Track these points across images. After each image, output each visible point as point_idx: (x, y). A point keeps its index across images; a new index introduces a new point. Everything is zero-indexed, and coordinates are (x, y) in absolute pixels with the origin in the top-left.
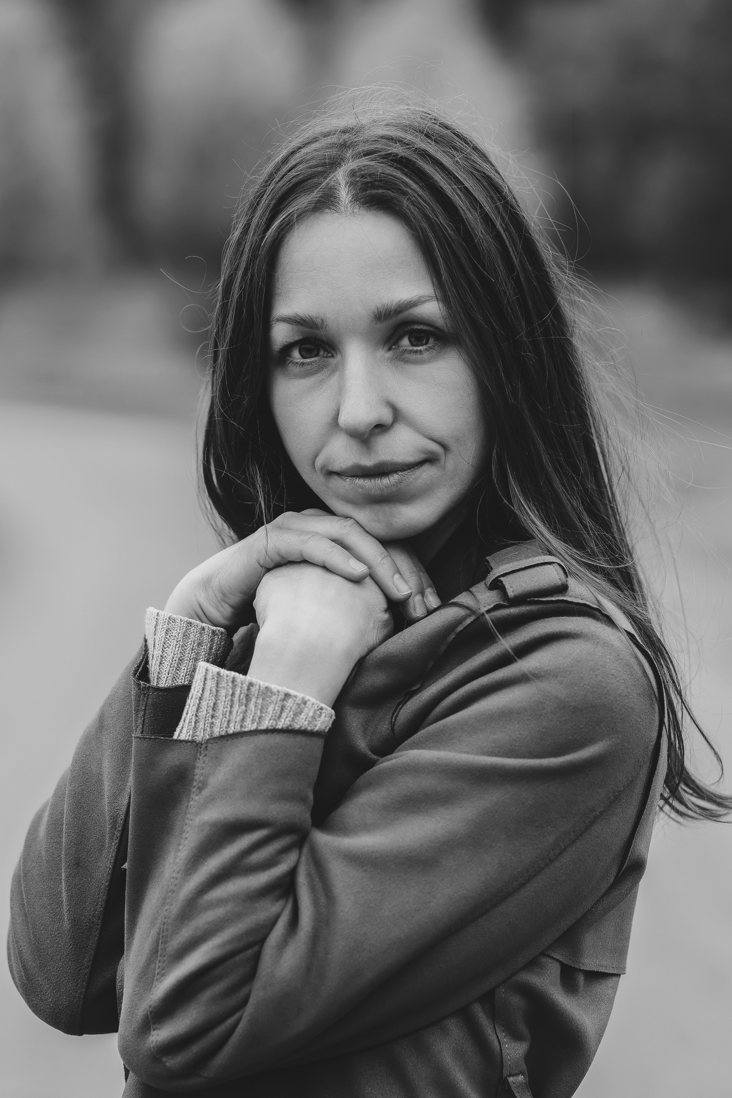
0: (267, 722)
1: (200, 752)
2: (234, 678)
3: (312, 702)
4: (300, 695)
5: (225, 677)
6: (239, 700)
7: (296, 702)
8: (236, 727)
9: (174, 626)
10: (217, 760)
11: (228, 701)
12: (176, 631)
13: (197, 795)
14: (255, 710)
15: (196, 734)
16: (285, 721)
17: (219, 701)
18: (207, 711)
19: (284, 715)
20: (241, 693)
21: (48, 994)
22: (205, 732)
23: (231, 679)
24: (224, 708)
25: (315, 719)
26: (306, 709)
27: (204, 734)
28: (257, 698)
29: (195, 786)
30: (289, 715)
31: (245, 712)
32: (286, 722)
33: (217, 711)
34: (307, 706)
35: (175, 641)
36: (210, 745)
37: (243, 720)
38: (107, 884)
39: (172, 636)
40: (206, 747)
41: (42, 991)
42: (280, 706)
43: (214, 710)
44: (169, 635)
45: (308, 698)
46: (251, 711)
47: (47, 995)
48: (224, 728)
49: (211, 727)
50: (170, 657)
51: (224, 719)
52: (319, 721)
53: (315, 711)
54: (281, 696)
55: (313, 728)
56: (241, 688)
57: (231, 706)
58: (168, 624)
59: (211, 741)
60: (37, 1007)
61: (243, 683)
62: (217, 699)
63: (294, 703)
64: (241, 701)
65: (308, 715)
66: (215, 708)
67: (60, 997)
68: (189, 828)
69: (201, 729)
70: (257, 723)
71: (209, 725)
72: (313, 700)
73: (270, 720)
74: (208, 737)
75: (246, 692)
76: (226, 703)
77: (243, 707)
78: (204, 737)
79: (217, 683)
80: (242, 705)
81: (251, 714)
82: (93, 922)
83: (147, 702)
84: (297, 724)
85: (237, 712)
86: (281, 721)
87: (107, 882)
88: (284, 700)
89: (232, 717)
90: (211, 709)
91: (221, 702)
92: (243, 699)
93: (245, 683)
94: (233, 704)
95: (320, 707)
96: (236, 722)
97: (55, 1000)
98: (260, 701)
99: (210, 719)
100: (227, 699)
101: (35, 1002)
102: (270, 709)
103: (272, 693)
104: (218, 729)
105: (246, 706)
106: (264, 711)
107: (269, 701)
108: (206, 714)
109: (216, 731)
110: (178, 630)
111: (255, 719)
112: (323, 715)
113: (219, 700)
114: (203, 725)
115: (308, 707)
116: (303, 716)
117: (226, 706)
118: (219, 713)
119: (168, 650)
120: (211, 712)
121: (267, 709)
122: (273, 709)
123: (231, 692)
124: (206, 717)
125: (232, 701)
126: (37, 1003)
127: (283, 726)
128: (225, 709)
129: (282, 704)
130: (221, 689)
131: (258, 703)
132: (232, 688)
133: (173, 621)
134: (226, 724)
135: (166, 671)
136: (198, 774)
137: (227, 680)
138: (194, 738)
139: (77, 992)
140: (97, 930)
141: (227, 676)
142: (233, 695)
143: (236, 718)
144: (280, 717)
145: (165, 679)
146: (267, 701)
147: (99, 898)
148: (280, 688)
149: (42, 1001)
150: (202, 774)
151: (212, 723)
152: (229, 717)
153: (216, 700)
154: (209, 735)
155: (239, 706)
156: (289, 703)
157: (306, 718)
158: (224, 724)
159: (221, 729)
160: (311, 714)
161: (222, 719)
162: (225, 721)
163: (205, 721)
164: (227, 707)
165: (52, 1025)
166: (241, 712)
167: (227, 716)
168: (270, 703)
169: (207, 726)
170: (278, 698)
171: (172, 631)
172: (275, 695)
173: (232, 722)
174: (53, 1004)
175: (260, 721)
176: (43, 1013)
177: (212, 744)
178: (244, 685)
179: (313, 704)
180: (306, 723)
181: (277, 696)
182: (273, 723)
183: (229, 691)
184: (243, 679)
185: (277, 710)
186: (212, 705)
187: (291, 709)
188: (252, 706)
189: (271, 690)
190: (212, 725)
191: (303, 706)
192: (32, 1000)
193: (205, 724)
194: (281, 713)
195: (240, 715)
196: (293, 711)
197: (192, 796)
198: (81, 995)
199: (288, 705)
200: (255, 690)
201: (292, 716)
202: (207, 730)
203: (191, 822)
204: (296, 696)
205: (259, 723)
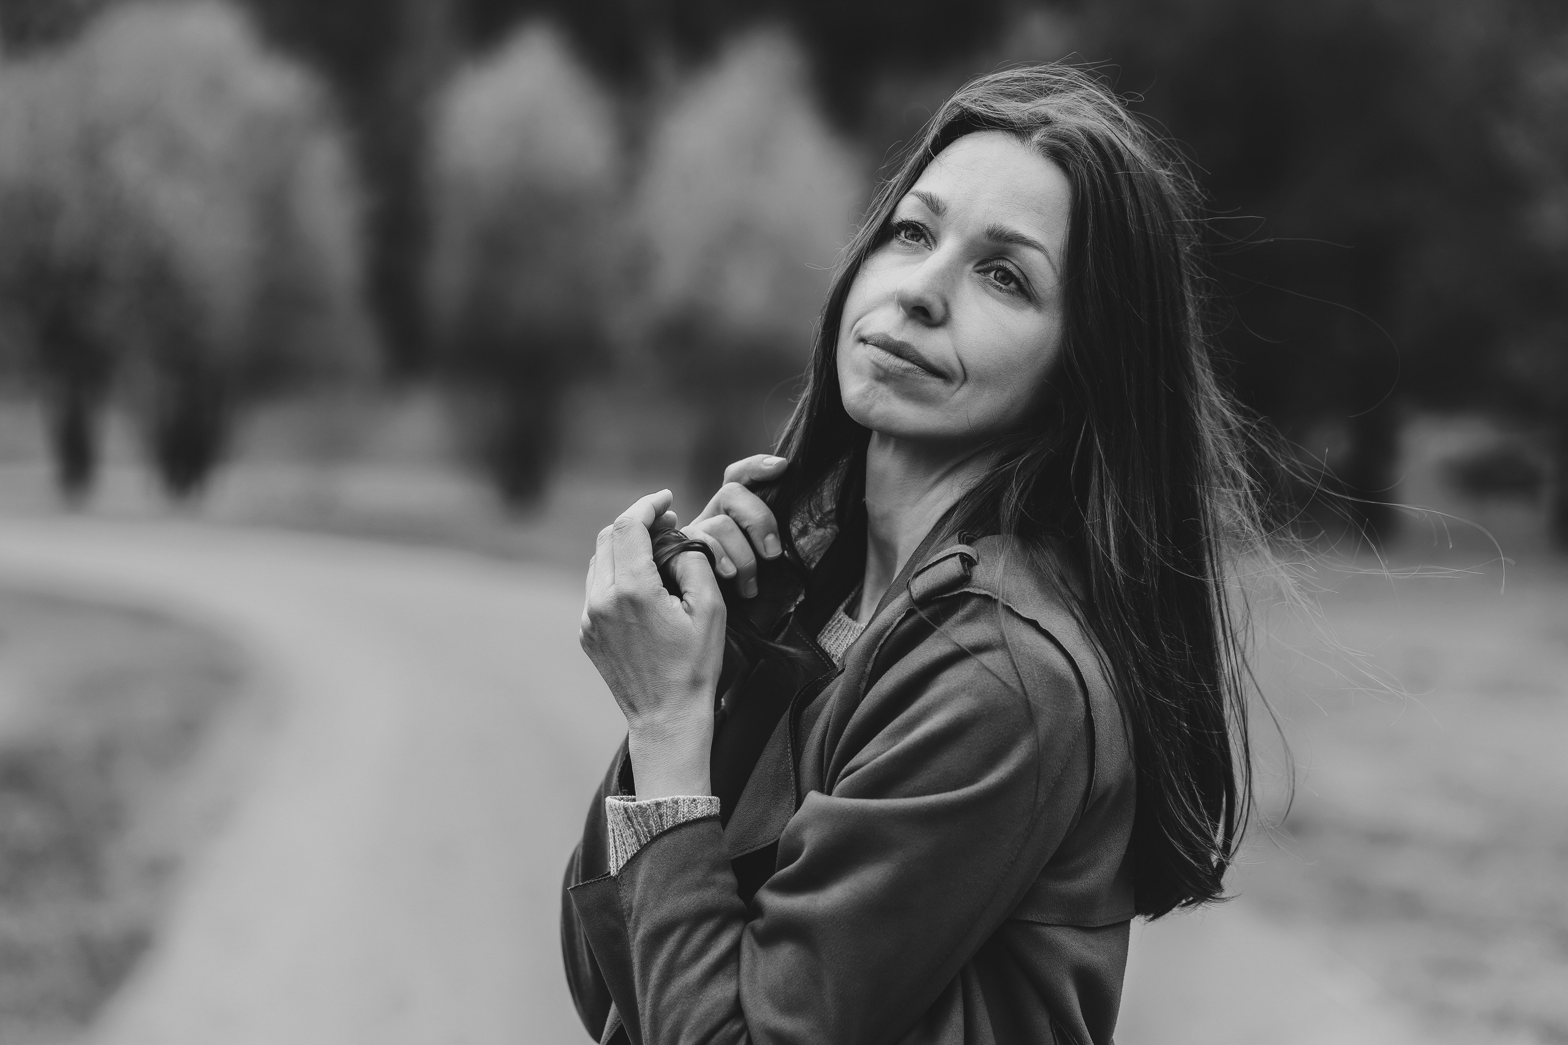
0: (655, 831)
1: (619, 883)
3: (682, 799)
4: (668, 798)
7: (669, 806)
10: (631, 884)
14: (641, 828)
19: (665, 819)
25: (693, 811)
26: (680, 807)
28: (636, 818)
29: (625, 916)
30: (669, 818)
31: (637, 834)
32: (670, 823)
34: (679, 804)
36: (625, 874)
37: (638, 840)
40: (622, 877)
42: (657, 815)
45: (676, 798)
46: (639, 831)
53: (688, 805)
54: (654, 808)
59: (624, 869)
70: (649, 837)
73: (656, 828)
81: (641, 833)
85: (629, 837)
86: (665, 823)
88: (657, 810)
95: (691, 799)
98: (640, 819)
102: (651, 821)
103: (644, 809)
105: (633, 829)
106: (649, 824)
107: (646, 816)
111: (647, 835)
112: (699, 805)
116: (680, 815)
122: (654, 821)
127: (666, 827)
131: (640, 822)
136: (625, 905)
143: (632, 843)
144: (662, 822)
148: (649, 802)
150: (626, 902)
154: (622, 866)
156: (663, 810)
157: (684, 813)
160: (687, 810)
166: (632, 836)
170: (651, 811)
177: (624, 872)
179: (684, 800)
181: (649, 809)
182: (659, 829)
185: (658, 818)
187: (666, 814)
188: (637, 827)
189: (642, 807)
191: (676, 806)
194: (662, 818)
195: (633, 838)
196: (670, 813)
197: (627, 923)
200: (631, 813)
201: (672, 817)
204: (667, 801)
205: (651, 834)
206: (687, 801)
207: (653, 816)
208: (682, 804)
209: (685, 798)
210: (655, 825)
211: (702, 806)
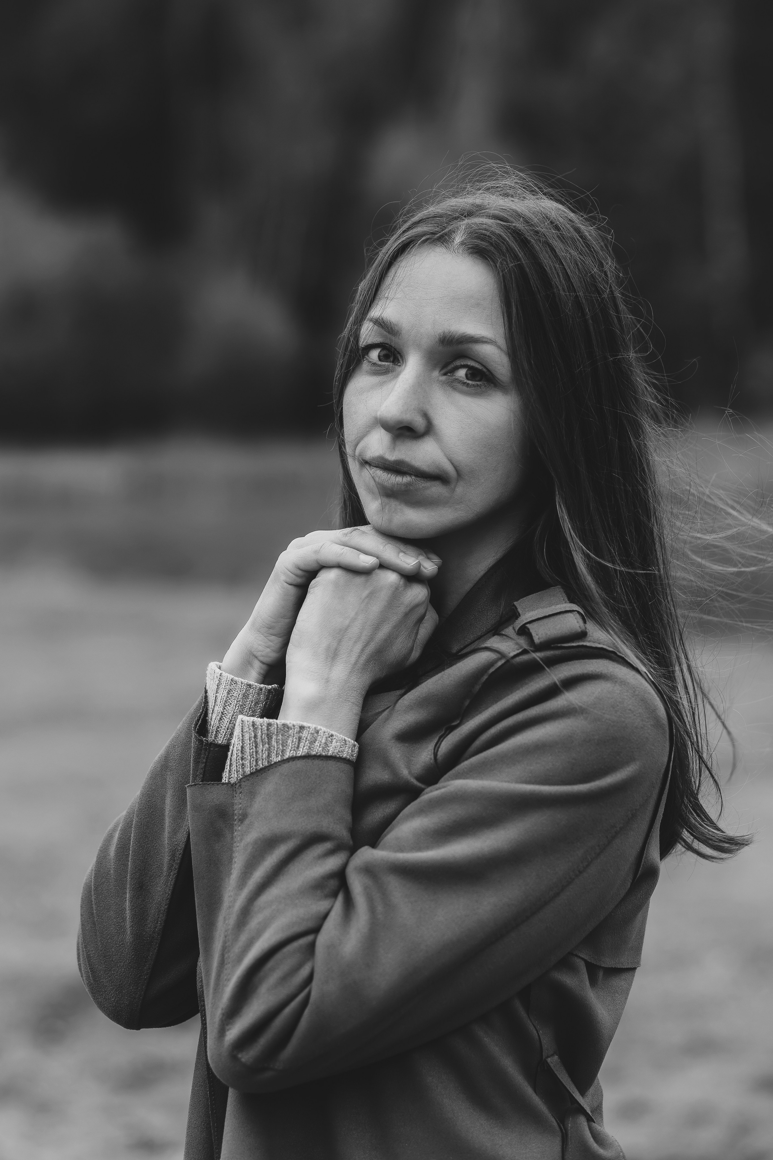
0: (288, 754)
1: (236, 791)
2: (253, 722)
3: (323, 731)
4: (313, 726)
5: (247, 723)
6: (262, 740)
7: (310, 732)
8: (264, 764)
9: (235, 687)
10: (252, 795)
11: (252, 743)
12: (237, 692)
13: (239, 826)
14: (277, 745)
15: (231, 776)
16: (303, 749)
17: (245, 745)
18: (237, 754)
19: (302, 745)
20: (262, 734)
21: (112, 994)
22: (238, 773)
23: (251, 724)
24: (250, 750)
25: (327, 745)
26: (319, 737)
27: (237, 776)
28: (277, 735)
29: (236, 819)
30: (306, 744)
31: (269, 750)
32: (304, 751)
33: (245, 753)
34: (319, 734)
35: (235, 701)
36: (243, 784)
37: (269, 756)
38: (166, 907)
39: (233, 696)
40: (240, 785)
41: (106, 991)
42: (297, 737)
43: (242, 752)
44: (231, 695)
45: (319, 727)
46: (274, 747)
47: (110, 995)
48: (254, 767)
49: (243, 768)
50: (230, 714)
51: (252, 759)
52: (331, 746)
53: (326, 738)
54: (297, 729)
55: (326, 753)
56: (262, 729)
57: (256, 747)
58: (230, 686)
59: (244, 780)
60: (101, 1004)
61: (262, 725)
62: (243, 742)
63: (309, 734)
64: (264, 741)
65: (321, 742)
66: (243, 751)
67: (122, 997)
68: (237, 854)
69: (234, 771)
70: (281, 756)
71: (240, 767)
72: (324, 729)
73: (291, 751)
74: (241, 777)
75: (266, 732)
76: (251, 745)
77: (267, 745)
78: (238, 778)
79: (242, 729)
80: (265, 744)
81: (274, 750)
82: (154, 937)
83: (208, 756)
84: (313, 752)
85: (262, 751)
86: (300, 751)
87: (166, 905)
88: (299, 732)
89: (258, 756)
90: (240, 752)
91: (247, 745)
92: (265, 738)
93: (264, 725)
94: (257, 744)
95: (330, 734)
96: (263, 760)
97: (118, 1000)
98: (280, 737)
99: (240, 761)
100: (251, 741)
101: (100, 1000)
102: (290, 741)
103: (288, 728)
104: (249, 769)
105: (269, 744)
106: (285, 745)
107: (287, 735)
108: (237, 758)
109: (247, 771)
110: (239, 691)
111: (279, 753)
112: (334, 741)
113: (245, 743)
114: (235, 767)
115: (321, 735)
116: (317, 744)
117: (251, 747)
118: (247, 755)
119: (229, 708)
120: (240, 754)
121: (287, 742)
122: (291, 741)
123: (253, 734)
124: (237, 760)
125: (256, 742)
126: (101, 1001)
127: (301, 754)
128: (252, 751)
129: (299, 736)
130: (245, 734)
131: (279, 739)
132: (254, 731)
133: (235, 683)
134: (254, 763)
135: (225, 726)
136: (238, 809)
137: (248, 725)
138: (230, 780)
139: (137, 993)
140: (156, 944)
141: (248, 722)
142: (255, 737)
143: (262, 756)
144: (298, 747)
145: (224, 733)
146: (286, 735)
147: (158, 917)
148: (295, 723)
149: (106, 1000)
150: (240, 808)
151: (243, 764)
152: (256, 756)
153: (243, 744)
154: (242, 776)
155: (263, 746)
156: (305, 734)
157: (320, 745)
158: (253, 764)
159: (252, 768)
160: (323, 741)
161: (251, 759)
162: (253, 761)
163: (237, 763)
164: (253, 748)
165: (114, 1020)
166: (265, 750)
167: (254, 756)
168: (288, 737)
169: (239, 768)
170: (294, 732)
171: (234, 692)
172: (291, 729)
173: (260, 760)
174: (115, 1003)
175: (283, 754)
176: (106, 1010)
177: (244, 782)
178: (263, 727)
179: (324, 732)
180: (321, 749)
181: (293, 730)
182: (293, 753)
183: (251, 734)
184: (262, 722)
185: (296, 741)
186: (240, 748)
187: (306, 739)
188: (274, 743)
189: (288, 726)
190: (243, 766)
191: (316, 735)
192: (97, 998)
193: (237, 766)
194: (299, 744)
195: (265, 752)
196: (309, 740)
197: (235, 828)
198: (140, 997)
199: (303, 736)
200: (274, 729)
201: (309, 745)
202: (239, 771)
203: (238, 848)
204: (309, 727)
205: (283, 755)
206: (327, 734)
207: (294, 737)
208: (322, 735)
209: (326, 731)
210: (292, 745)
211: (337, 742)
